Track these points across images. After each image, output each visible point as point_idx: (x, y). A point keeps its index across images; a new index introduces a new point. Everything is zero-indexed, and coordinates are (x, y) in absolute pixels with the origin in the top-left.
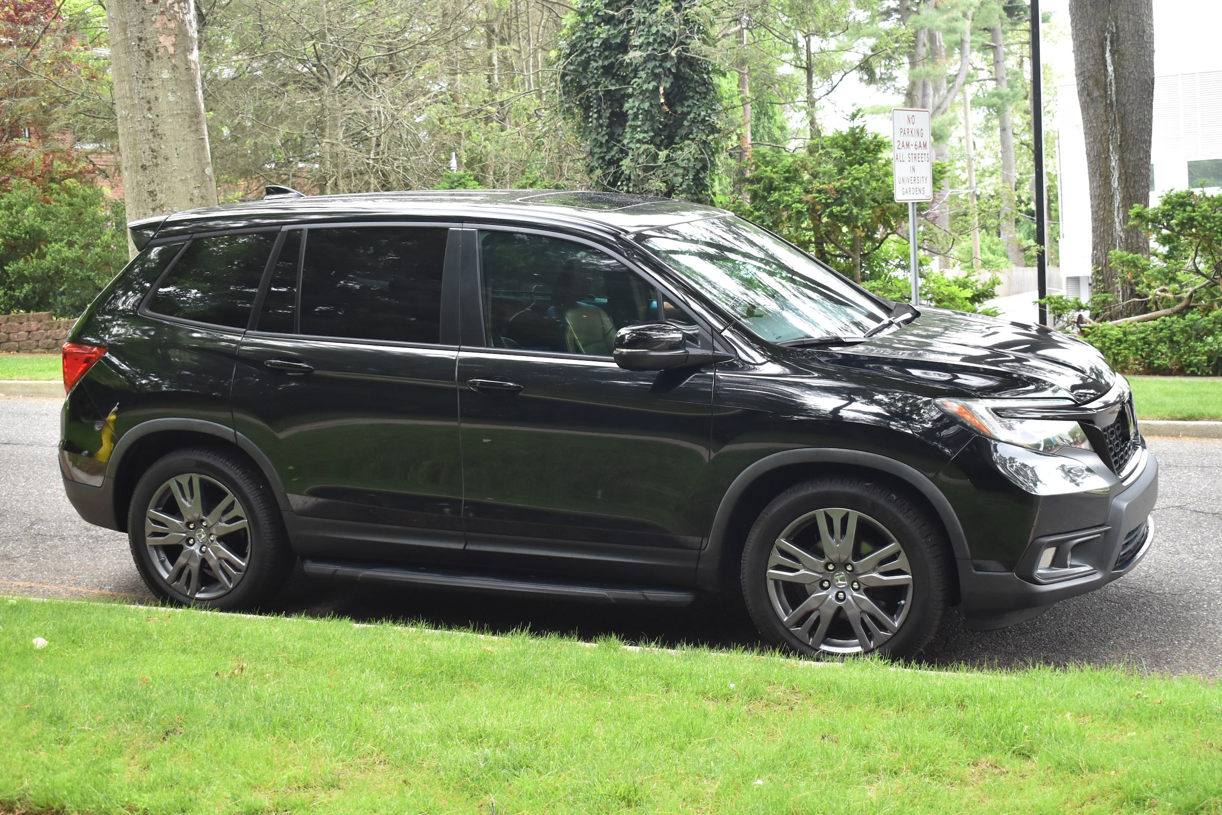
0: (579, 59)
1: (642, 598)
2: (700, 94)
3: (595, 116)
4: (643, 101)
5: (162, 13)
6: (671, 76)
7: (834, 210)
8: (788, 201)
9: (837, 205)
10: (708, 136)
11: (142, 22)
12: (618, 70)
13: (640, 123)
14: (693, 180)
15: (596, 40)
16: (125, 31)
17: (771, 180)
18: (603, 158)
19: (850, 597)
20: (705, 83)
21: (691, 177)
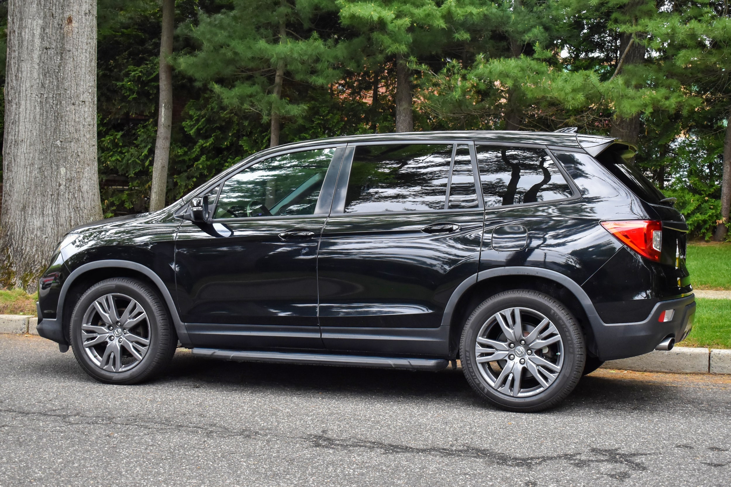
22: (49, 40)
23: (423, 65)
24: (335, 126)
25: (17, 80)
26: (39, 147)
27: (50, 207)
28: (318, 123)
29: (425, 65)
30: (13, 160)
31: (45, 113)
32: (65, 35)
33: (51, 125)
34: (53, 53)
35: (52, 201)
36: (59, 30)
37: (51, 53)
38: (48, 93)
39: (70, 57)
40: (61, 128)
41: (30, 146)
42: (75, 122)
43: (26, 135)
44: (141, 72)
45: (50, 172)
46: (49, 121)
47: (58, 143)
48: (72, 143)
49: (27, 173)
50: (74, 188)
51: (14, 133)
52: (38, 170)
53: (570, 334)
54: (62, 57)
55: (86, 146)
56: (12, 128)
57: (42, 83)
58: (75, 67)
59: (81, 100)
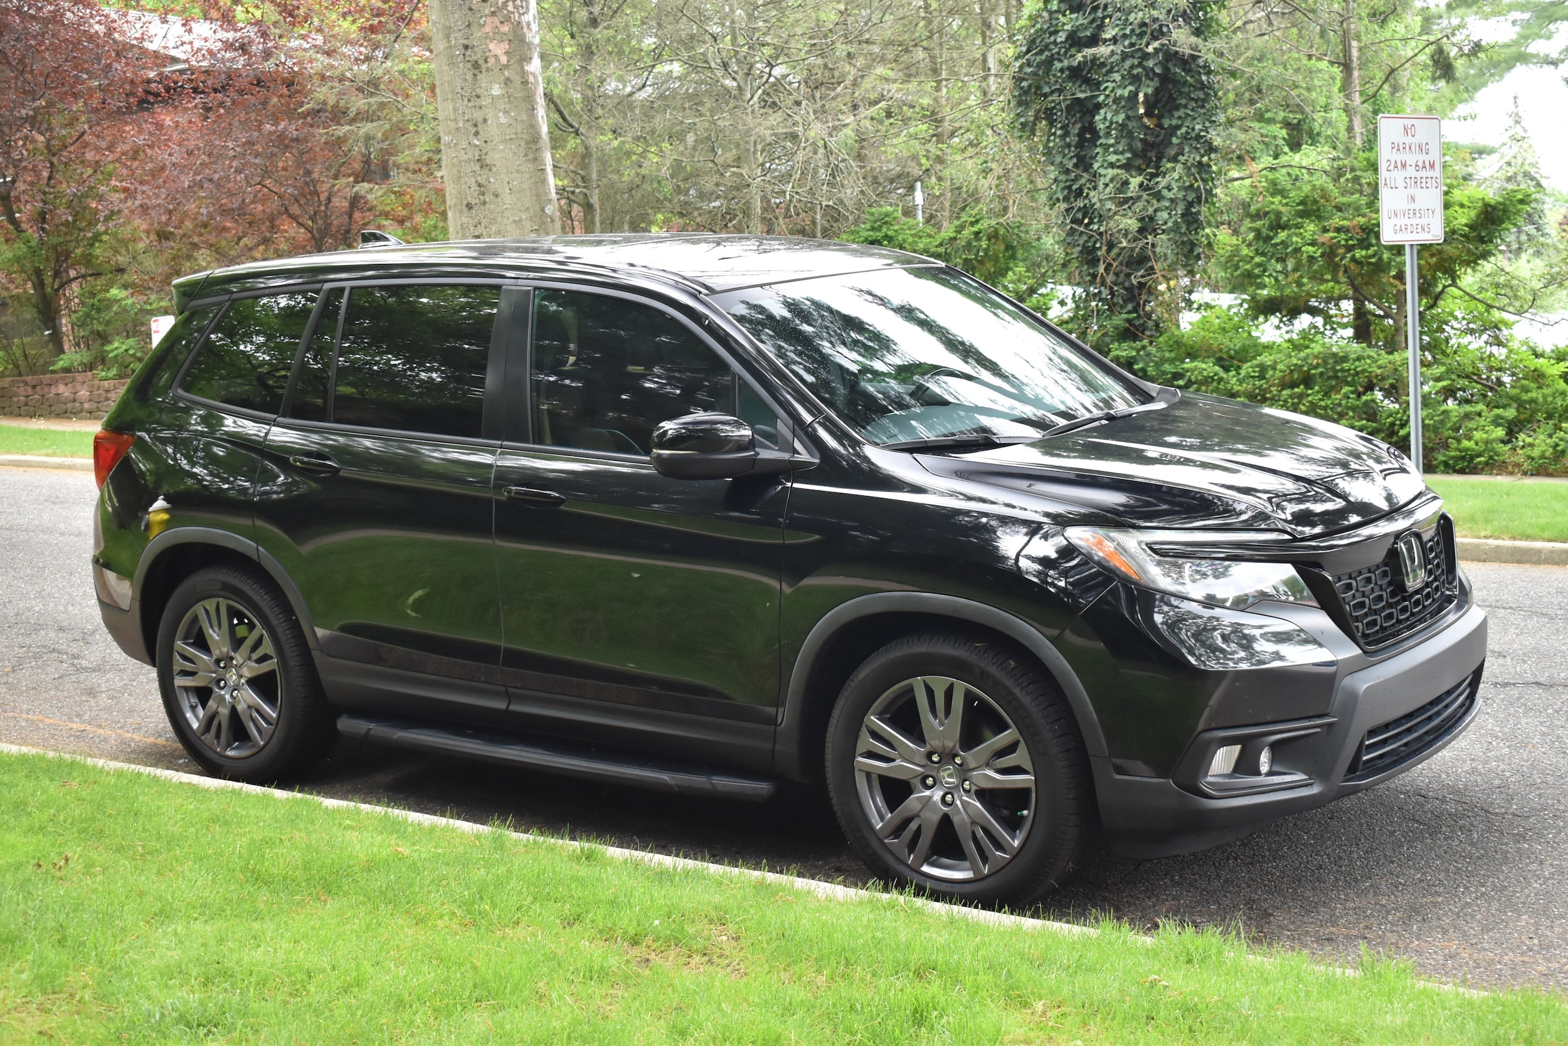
0: (1038, 59)
1: (710, 787)
2: (1196, 101)
3: (1059, 132)
4: (1116, 113)
5: (493, 14)
6: (1156, 79)
7: (1358, 255)
8: (1297, 242)
9: (1362, 249)
10: (1202, 156)
11: (469, 26)
12: (1089, 72)
13: (1112, 141)
14: (1183, 215)
15: (1061, 34)
16: (448, 37)
17: (1279, 214)
18: (1069, 188)
19: (958, 802)
20: (1203, 86)
21: (1179, 212)
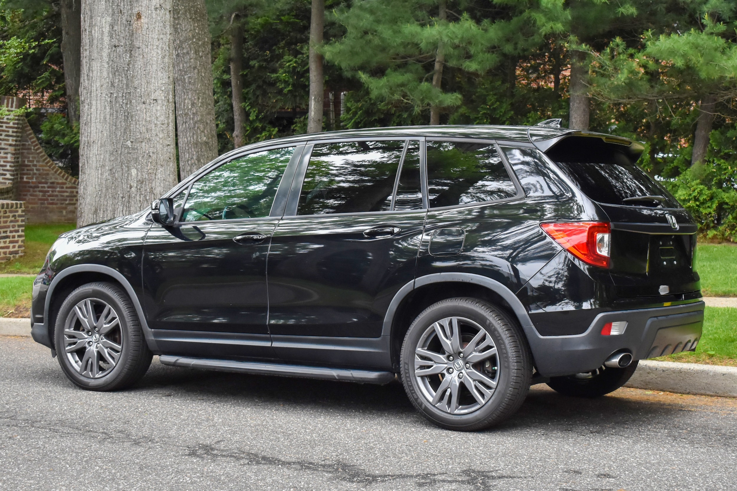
22: (118, 37)
23: (584, 45)
24: (503, 116)
25: (88, 79)
26: (109, 148)
27: (121, 210)
28: (484, 113)
29: (586, 45)
30: (86, 162)
31: (115, 113)
32: (134, 32)
33: (121, 126)
34: (121, 50)
35: (123, 204)
36: (128, 27)
37: (120, 51)
38: (118, 92)
39: (139, 54)
40: (132, 128)
41: (101, 147)
42: (146, 121)
43: (97, 136)
44: (296, 62)
45: (120, 173)
46: (119, 121)
47: (129, 143)
48: (144, 144)
49: (98, 175)
50: (146, 190)
51: (86, 134)
52: (109, 172)
53: (505, 346)
54: (131, 54)
55: (159, 147)
56: (85, 129)
57: (111, 82)
58: (146, 65)
59: (152, 98)
